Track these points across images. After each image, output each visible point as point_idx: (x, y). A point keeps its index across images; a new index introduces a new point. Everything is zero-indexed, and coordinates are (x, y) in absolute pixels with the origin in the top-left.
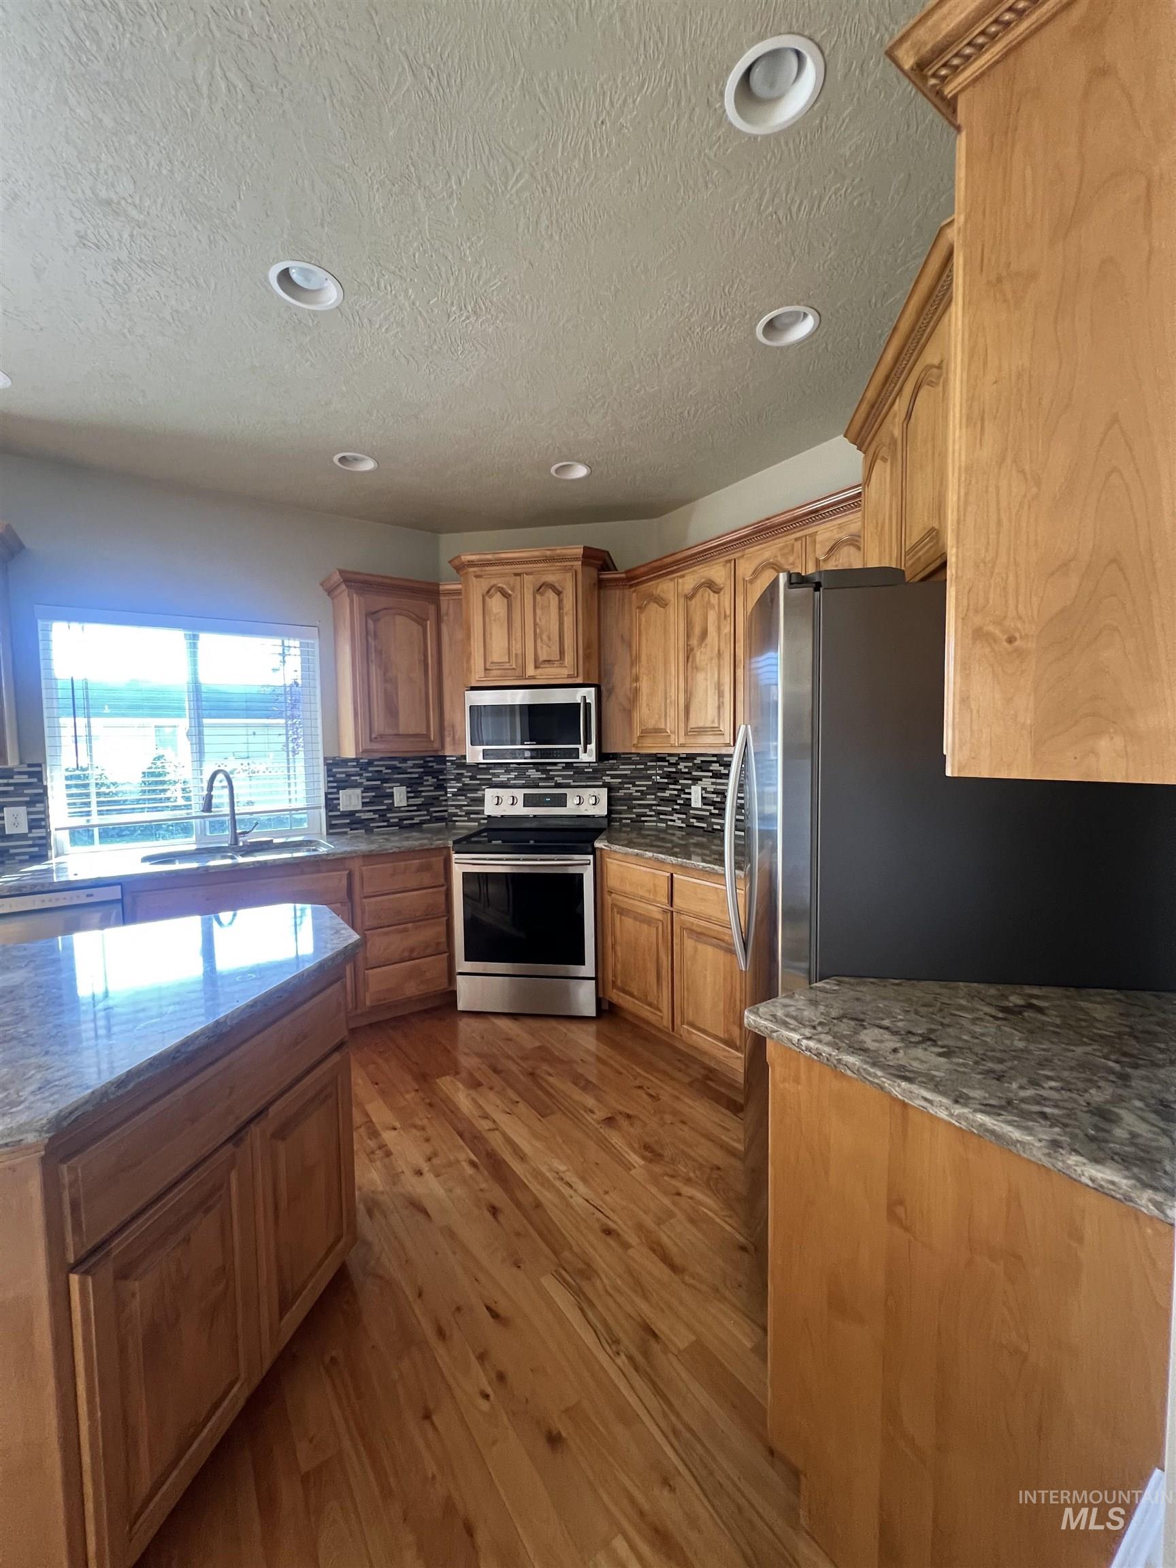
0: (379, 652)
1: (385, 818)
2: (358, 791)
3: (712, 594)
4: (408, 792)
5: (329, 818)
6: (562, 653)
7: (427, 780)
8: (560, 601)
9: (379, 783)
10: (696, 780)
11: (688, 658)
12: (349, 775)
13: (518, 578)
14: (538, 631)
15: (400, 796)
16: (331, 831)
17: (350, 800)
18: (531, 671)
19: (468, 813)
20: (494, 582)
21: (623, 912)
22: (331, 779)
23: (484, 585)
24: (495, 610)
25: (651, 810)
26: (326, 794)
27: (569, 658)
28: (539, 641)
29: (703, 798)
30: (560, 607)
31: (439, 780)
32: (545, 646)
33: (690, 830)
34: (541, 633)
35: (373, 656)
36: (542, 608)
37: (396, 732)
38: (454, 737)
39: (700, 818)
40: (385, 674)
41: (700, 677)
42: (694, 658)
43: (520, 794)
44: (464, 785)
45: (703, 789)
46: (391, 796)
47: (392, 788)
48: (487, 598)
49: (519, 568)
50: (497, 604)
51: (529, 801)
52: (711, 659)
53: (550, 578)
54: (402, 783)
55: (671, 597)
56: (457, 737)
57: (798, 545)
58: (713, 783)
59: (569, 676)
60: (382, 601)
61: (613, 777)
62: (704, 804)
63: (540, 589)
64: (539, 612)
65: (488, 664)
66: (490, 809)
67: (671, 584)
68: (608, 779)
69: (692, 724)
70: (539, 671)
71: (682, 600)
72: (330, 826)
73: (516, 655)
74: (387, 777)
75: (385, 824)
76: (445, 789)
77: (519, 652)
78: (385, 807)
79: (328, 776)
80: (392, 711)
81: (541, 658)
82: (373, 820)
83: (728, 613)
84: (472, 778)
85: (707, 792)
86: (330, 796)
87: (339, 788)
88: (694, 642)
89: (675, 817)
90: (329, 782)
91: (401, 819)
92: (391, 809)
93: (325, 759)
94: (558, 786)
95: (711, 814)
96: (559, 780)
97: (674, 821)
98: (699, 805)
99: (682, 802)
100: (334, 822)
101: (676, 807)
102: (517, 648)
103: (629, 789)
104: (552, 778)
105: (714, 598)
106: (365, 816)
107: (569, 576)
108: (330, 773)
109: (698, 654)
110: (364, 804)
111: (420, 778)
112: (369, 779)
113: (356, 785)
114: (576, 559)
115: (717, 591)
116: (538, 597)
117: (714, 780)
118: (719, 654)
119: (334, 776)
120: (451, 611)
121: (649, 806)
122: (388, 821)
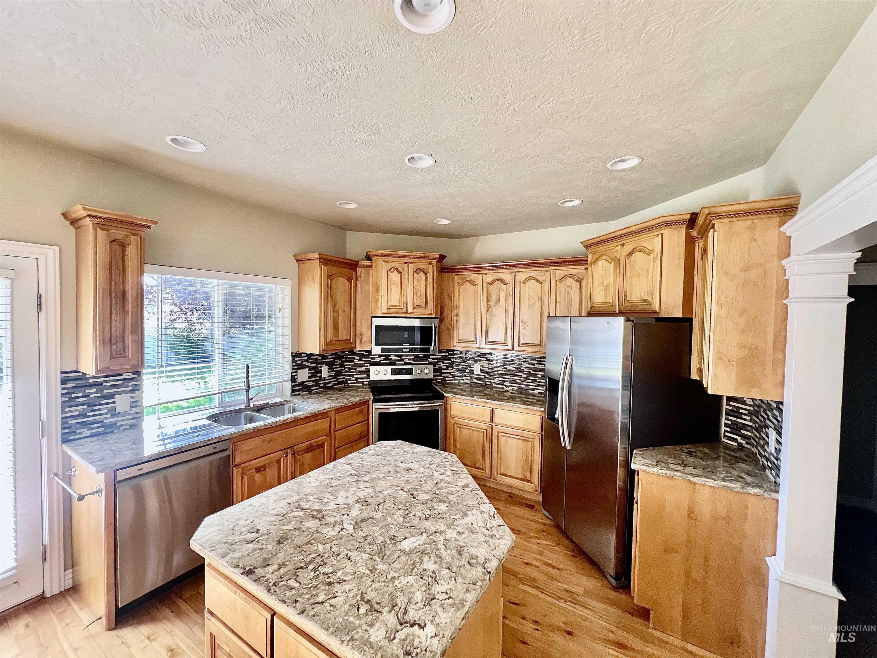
0: (332, 297)
1: (317, 384)
2: (307, 370)
3: (502, 284)
4: (329, 369)
5: (293, 386)
6: (426, 303)
7: (337, 362)
8: (426, 278)
9: (316, 365)
10: (476, 361)
11: (488, 310)
12: (302, 362)
13: (406, 265)
14: (415, 291)
15: (325, 371)
16: (294, 394)
17: (303, 375)
18: (410, 310)
19: (357, 379)
20: (393, 265)
21: (460, 426)
22: (294, 364)
23: (389, 266)
24: (393, 279)
25: (451, 375)
26: (292, 373)
27: (429, 306)
28: (415, 296)
29: (481, 370)
30: (426, 281)
31: (342, 361)
32: (418, 299)
33: (473, 385)
34: (417, 292)
35: (329, 299)
36: (418, 280)
37: (336, 339)
38: (361, 341)
39: (478, 379)
40: (334, 307)
41: (495, 319)
42: (492, 311)
43: (389, 368)
44: (355, 364)
45: (481, 366)
46: (320, 372)
47: (321, 367)
48: (389, 272)
49: (406, 260)
50: (394, 275)
51: (394, 372)
52: (501, 313)
53: (422, 266)
54: (326, 364)
55: (479, 282)
56: (363, 340)
57: (547, 273)
58: (487, 363)
59: (429, 314)
60: (334, 270)
61: (433, 359)
62: (482, 373)
63: (417, 271)
64: (415, 282)
65: (388, 306)
66: (373, 377)
67: (480, 277)
68: (430, 360)
69: (490, 339)
70: (415, 310)
71: (485, 285)
72: (293, 391)
73: (404, 302)
74: (319, 361)
75: (318, 387)
76: (344, 366)
77: (405, 301)
78: (318, 378)
79: (293, 363)
80: (336, 328)
81: (416, 305)
82: (313, 386)
83: (511, 294)
84: (359, 360)
85: (483, 367)
86: (293, 374)
87: (297, 369)
88: (492, 303)
89: (464, 378)
90: (293, 366)
91: (325, 384)
92: (321, 379)
93: (292, 353)
94: (406, 364)
95: (485, 377)
96: (407, 361)
97: (463, 380)
98: (479, 373)
99: (468, 371)
100: (294, 389)
101: (465, 373)
102: (404, 299)
103: (440, 365)
104: (403, 360)
105: (504, 287)
106: (308, 384)
107: (431, 266)
108: (294, 361)
109: (494, 310)
110: (309, 377)
111: (334, 361)
112: (311, 363)
113: (305, 367)
114: (435, 259)
115: (506, 284)
116: (415, 275)
117: (487, 362)
118: (506, 311)
119: (295, 362)
120: (362, 275)
121: (450, 373)
122: (319, 386)
